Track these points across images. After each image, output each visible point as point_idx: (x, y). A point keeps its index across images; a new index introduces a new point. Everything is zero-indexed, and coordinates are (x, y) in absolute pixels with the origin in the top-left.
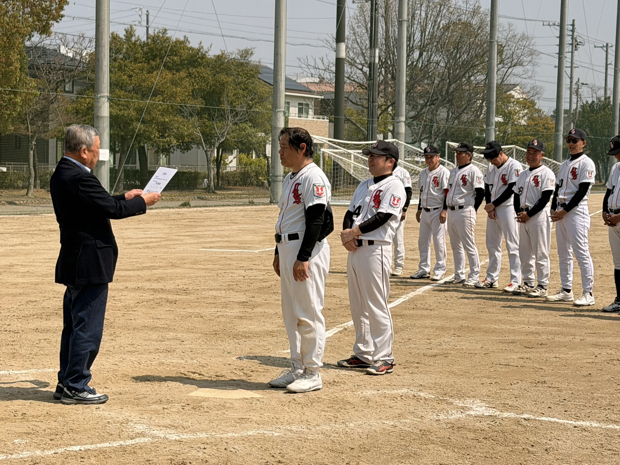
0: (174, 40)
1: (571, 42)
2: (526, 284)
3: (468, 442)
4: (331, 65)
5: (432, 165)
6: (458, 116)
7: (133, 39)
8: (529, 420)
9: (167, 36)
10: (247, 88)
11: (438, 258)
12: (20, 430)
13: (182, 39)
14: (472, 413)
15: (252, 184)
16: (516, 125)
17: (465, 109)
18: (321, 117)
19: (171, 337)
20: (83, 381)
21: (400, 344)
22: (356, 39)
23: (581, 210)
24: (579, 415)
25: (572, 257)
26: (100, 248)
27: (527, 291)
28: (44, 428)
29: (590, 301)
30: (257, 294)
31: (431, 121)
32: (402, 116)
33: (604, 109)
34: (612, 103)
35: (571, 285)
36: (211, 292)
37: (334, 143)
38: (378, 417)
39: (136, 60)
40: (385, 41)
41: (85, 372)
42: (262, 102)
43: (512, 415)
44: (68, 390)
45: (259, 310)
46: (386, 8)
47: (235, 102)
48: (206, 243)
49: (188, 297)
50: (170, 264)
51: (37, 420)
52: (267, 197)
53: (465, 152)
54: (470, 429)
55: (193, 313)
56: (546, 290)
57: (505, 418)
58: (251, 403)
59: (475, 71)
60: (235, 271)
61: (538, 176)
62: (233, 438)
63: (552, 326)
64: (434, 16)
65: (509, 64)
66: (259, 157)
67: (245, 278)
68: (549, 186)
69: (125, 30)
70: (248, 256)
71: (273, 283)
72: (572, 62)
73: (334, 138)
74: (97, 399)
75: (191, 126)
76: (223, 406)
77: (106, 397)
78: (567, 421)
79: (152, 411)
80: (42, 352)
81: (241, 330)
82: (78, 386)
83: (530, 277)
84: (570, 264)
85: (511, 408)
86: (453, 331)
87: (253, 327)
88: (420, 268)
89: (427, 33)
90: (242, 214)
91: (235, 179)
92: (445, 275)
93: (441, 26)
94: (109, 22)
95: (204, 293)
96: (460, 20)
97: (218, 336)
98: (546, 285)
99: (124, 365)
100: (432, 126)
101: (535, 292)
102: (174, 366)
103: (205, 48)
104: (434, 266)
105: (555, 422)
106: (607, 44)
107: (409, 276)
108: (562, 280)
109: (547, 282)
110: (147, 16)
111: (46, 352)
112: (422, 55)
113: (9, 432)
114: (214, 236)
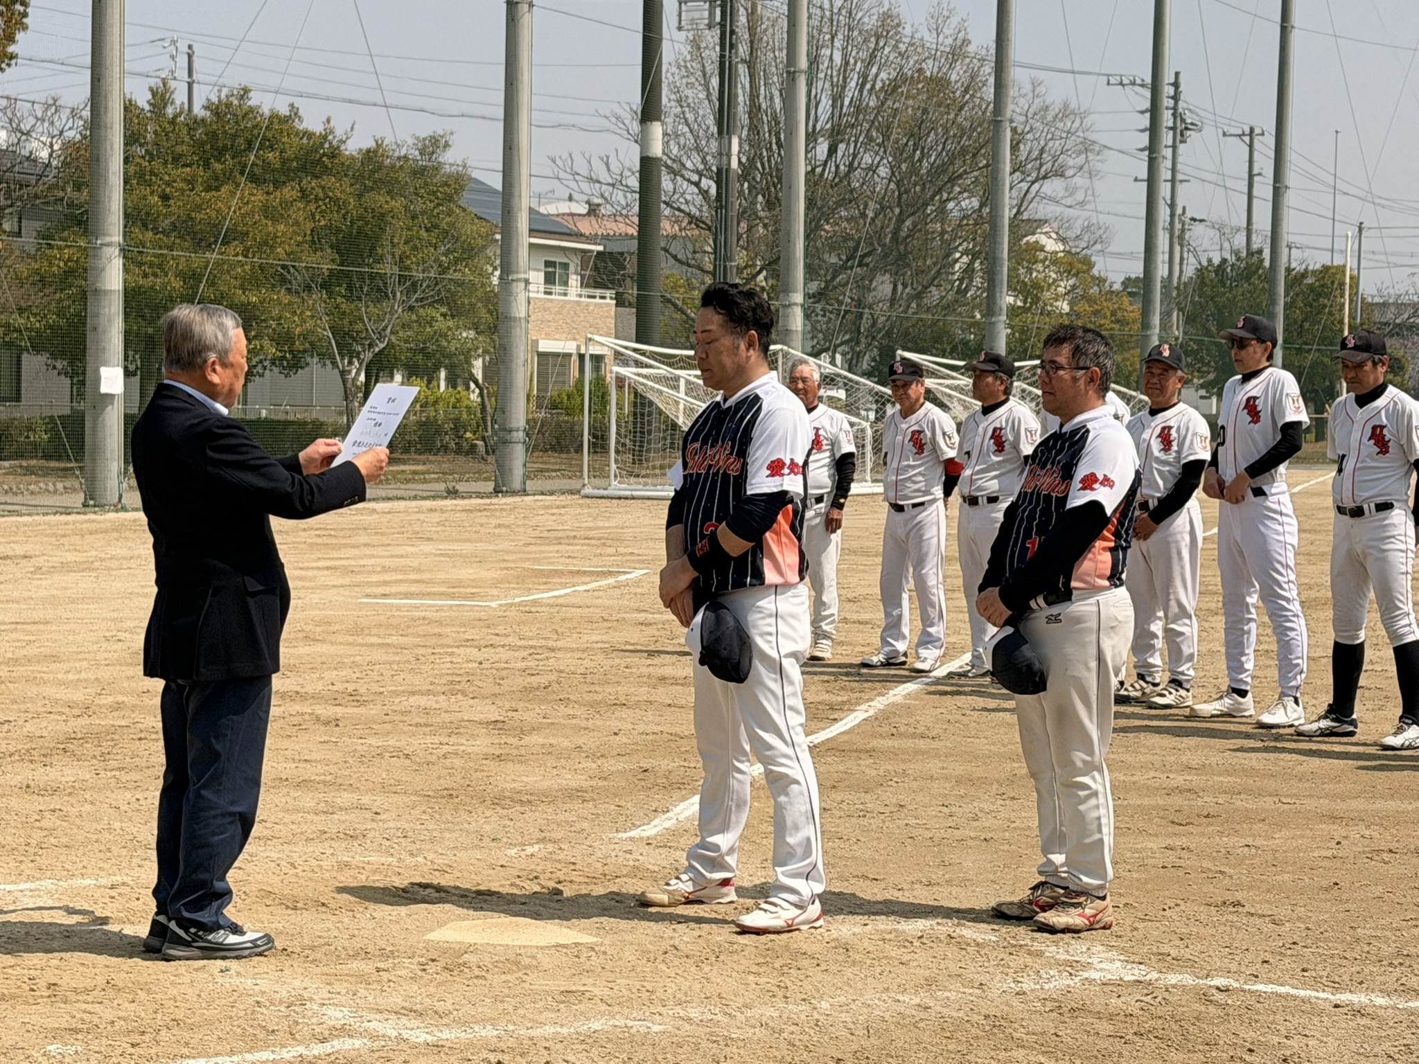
0: (267, 113)
1: (1170, 124)
2: (1141, 677)
3: (1102, 1044)
4: (627, 173)
5: (907, 404)
6: (920, 293)
7: (170, 111)
8: (1228, 990)
9: (250, 103)
10: (436, 226)
11: (927, 621)
12: (52, 1023)
13: (284, 111)
14: (1095, 975)
15: (445, 448)
16: (1049, 314)
17: (934, 279)
18: (598, 292)
19: (347, 805)
20: (215, 904)
21: (882, 817)
22: (683, 113)
23: (1276, 507)
24: (1337, 979)
25: (1254, 616)
26: (254, 594)
27: (1144, 693)
28: (110, 1017)
29: (1295, 716)
30: (522, 704)
31: (859, 303)
32: (795, 291)
33: (1248, 279)
34: (1267, 264)
35: (1249, 680)
36: (412, 699)
37: (643, 353)
38: (880, 987)
39: (176, 159)
40: (750, 118)
41: (218, 885)
42: (471, 258)
43: (1188, 980)
44: (179, 925)
45: (535, 739)
46: (752, 42)
47: (407, 257)
48: (370, 584)
49: (362, 710)
50: (301, 635)
51: (90, 999)
52: (486, 479)
53: (993, 372)
54: (1099, 1013)
55: (385, 749)
56: (1188, 690)
57: (1173, 986)
58: (577, 957)
59: (957, 189)
60: (455, 650)
61: (1170, 428)
62: (560, 1038)
63: (1220, 775)
64: (863, 61)
65: (1034, 175)
66: (455, 387)
67: (484, 666)
68: (1198, 450)
69: (151, 89)
70: (477, 615)
71: (553, 677)
72: (1174, 170)
73: (638, 341)
74: (249, 945)
75: (308, 313)
76: (514, 962)
77: (269, 939)
78: (1314, 994)
79: (351, 976)
80: (53, 841)
81: (507, 786)
82: (204, 916)
83: (1151, 660)
84: (1249, 632)
85: (1178, 963)
86: (995, 786)
87: (533, 778)
88: (885, 642)
89: (847, 102)
90: (436, 517)
91: (407, 438)
92: (943, 659)
93: (879, 85)
94: (123, 72)
95: (397, 701)
96: (920, 71)
97: (456, 800)
98: (1188, 681)
99: (257, 869)
100: (861, 315)
101: (1163, 695)
102: (375, 872)
103: (339, 133)
104: (916, 640)
105: (1288, 994)
106: (1252, 130)
107: (857, 661)
108: (1228, 668)
109: (1192, 672)
110: (190, 57)
111: (64, 840)
112: (836, 151)
113: (29, 1027)
114: (385, 569)
